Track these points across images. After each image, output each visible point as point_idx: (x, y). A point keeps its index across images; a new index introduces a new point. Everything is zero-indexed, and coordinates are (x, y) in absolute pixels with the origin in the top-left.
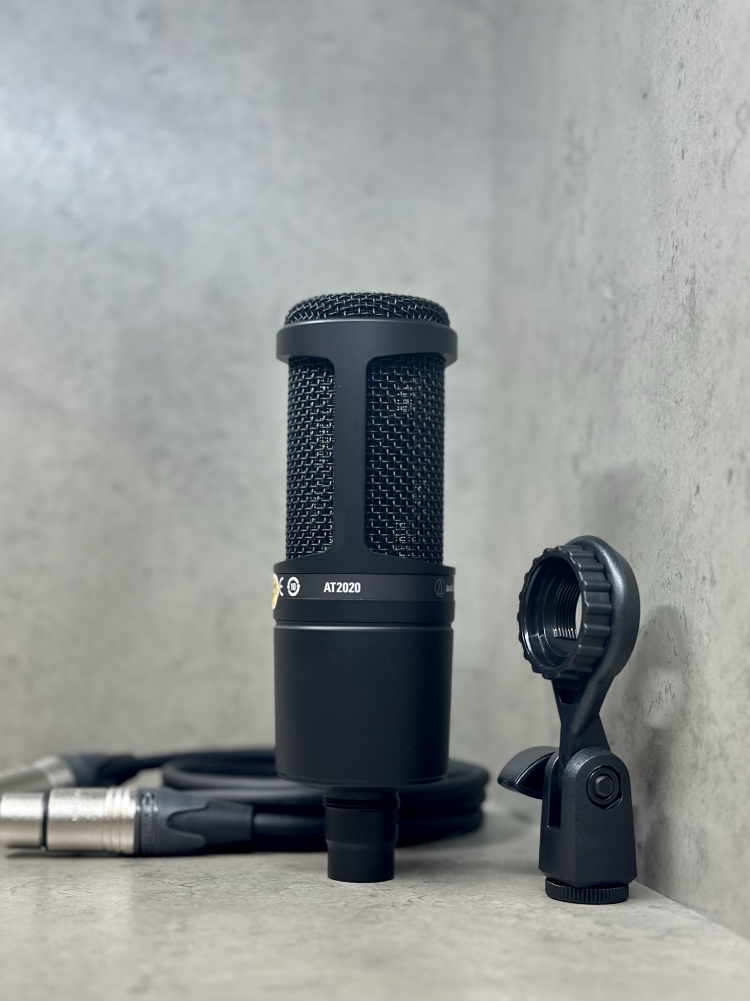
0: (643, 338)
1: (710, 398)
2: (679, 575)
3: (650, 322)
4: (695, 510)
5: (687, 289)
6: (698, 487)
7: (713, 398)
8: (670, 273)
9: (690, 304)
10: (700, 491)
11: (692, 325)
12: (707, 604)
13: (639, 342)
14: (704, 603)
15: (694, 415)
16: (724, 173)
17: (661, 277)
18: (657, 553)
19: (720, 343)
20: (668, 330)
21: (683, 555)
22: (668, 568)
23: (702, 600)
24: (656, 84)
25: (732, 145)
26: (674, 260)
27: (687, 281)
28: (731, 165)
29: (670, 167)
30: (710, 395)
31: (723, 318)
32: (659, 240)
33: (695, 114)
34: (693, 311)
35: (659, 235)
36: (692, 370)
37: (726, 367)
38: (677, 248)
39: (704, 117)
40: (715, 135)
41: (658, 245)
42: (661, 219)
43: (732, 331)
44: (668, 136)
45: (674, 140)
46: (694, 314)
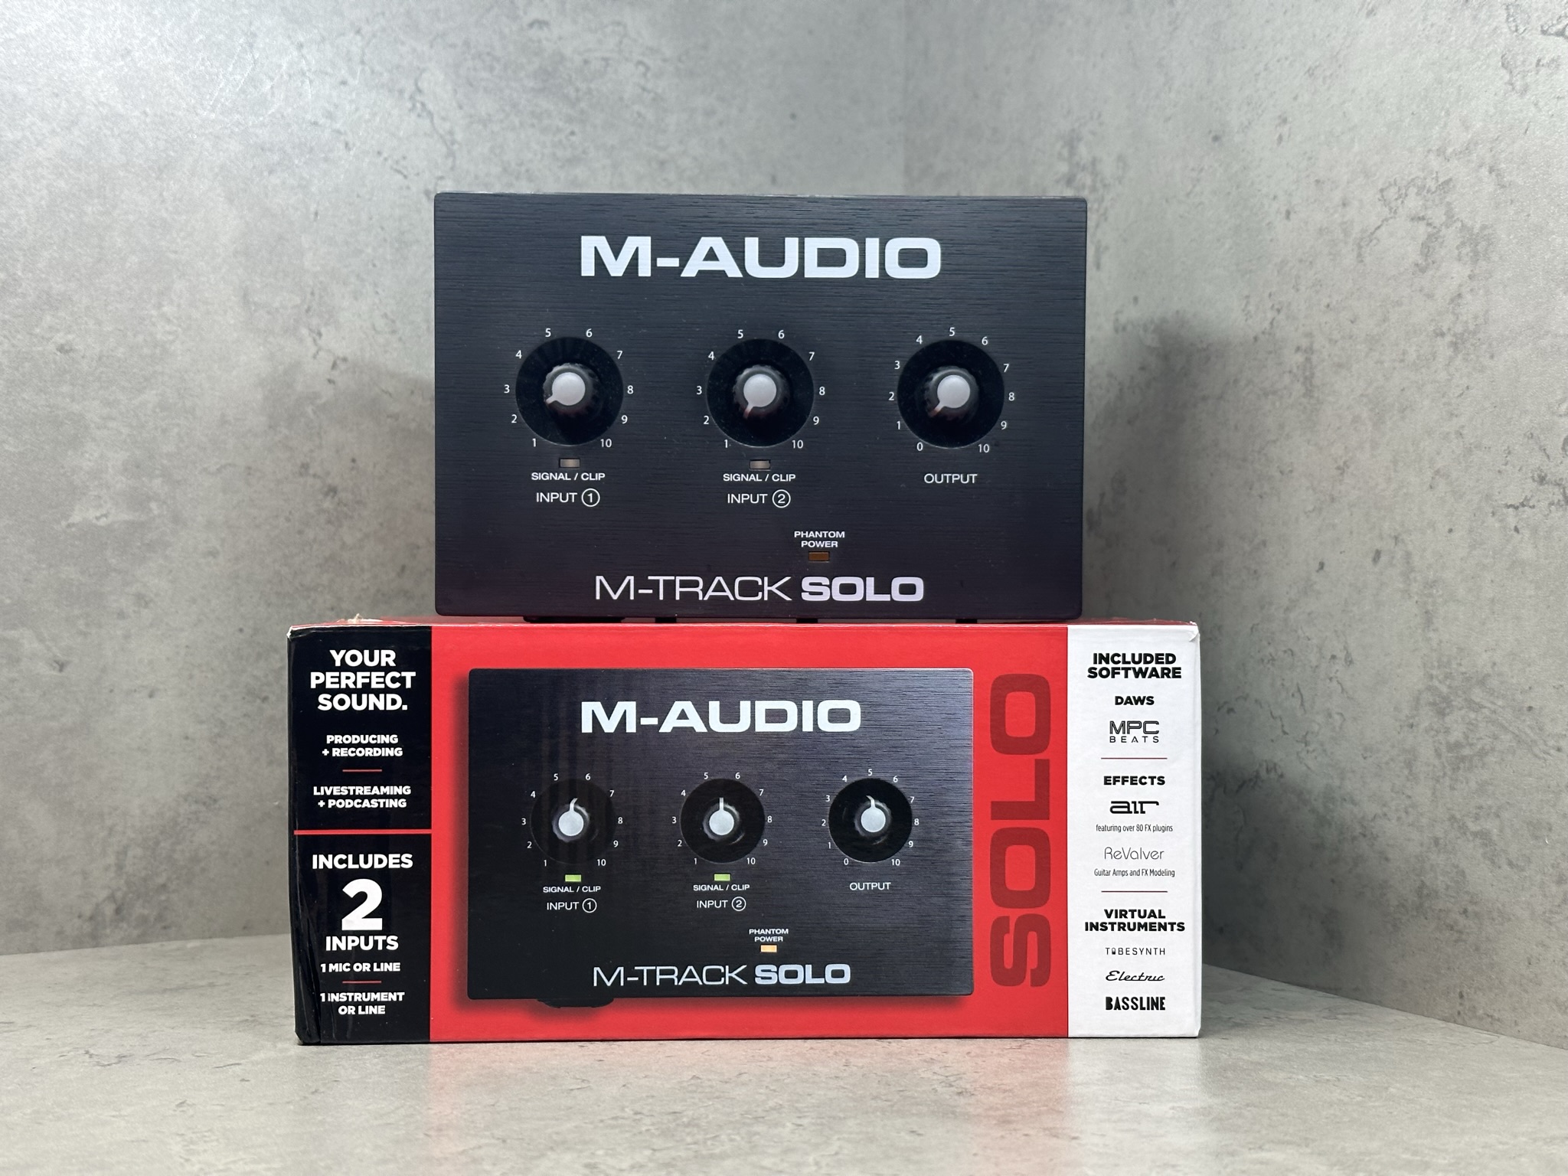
1: (1342, 474)
2: (1290, 652)
4: (1317, 587)
5: (1299, 358)
6: (1322, 566)
7: (1345, 475)
8: (1267, 336)
9: (1304, 373)
10: (1325, 568)
11: (1308, 393)
12: (1339, 683)
14: (1335, 683)
15: (1314, 490)
16: (1360, 247)
18: (1250, 625)
19: (1356, 419)
20: (1266, 395)
21: (1296, 631)
22: (1269, 644)
23: (1331, 679)
24: (1236, 130)
25: (1374, 221)
26: (1275, 324)
27: (1298, 349)
28: (1371, 241)
29: (1264, 224)
30: (1340, 471)
31: (1362, 395)
32: (1247, 297)
33: (1308, 176)
34: (1308, 380)
35: (1246, 293)
36: (1309, 442)
37: (1367, 446)
38: (1279, 311)
39: (1323, 183)
40: (1344, 205)
41: (1245, 302)
42: (1248, 276)
43: (1377, 411)
44: (1259, 191)
45: (1272, 196)
46: (1311, 385)
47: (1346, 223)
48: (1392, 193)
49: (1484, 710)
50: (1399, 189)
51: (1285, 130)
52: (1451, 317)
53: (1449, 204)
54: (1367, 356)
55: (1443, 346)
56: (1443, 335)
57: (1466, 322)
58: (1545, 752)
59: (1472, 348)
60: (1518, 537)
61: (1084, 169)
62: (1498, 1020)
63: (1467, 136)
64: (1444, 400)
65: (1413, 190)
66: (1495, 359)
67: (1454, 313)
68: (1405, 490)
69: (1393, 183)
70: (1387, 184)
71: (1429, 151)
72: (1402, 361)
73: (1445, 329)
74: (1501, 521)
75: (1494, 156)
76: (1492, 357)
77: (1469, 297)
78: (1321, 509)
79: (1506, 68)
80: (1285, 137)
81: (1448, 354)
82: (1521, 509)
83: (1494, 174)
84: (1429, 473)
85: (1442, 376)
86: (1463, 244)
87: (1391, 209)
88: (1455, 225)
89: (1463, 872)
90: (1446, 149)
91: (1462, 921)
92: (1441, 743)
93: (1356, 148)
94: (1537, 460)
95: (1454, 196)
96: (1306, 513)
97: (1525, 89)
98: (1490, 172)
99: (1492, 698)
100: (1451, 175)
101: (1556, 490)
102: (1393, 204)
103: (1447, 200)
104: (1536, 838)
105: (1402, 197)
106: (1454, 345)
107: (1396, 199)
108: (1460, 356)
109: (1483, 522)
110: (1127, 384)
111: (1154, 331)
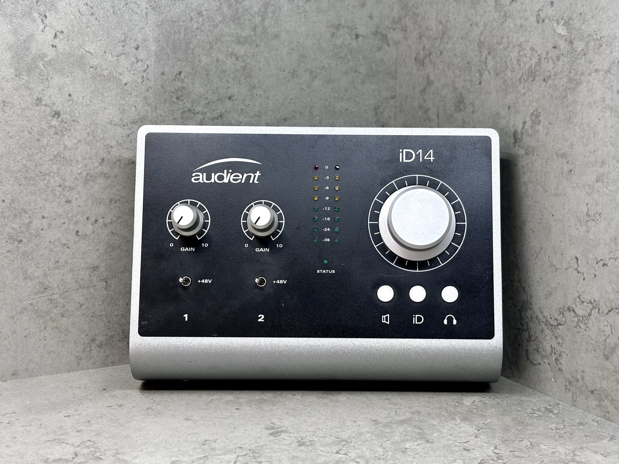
110: (544, 56)
111: (564, 24)
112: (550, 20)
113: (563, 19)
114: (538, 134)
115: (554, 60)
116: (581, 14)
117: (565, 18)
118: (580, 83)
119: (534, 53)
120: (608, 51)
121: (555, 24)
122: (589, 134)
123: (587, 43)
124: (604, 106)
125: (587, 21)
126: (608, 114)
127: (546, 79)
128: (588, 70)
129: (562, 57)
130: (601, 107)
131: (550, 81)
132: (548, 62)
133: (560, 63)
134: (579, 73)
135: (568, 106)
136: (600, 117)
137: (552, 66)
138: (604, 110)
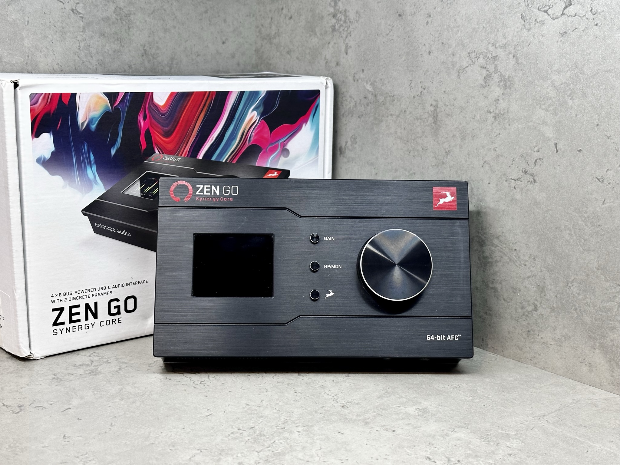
0: (398, 116)
1: (448, 154)
3: (403, 111)
5: (432, 108)
8: (419, 97)
9: (434, 115)
11: (435, 122)
13: (394, 117)
15: (436, 158)
16: (459, 73)
17: (412, 96)
19: (454, 136)
20: (417, 119)
24: (409, 14)
25: (465, 64)
26: (422, 93)
27: (432, 105)
28: (464, 71)
29: (420, 54)
30: (446, 154)
31: (457, 128)
32: (411, 80)
33: (439, 40)
34: (435, 118)
35: (410, 79)
36: (434, 140)
37: (458, 147)
38: (424, 89)
39: (445, 44)
40: (453, 55)
41: (410, 82)
42: (412, 72)
43: (463, 135)
44: (418, 41)
45: (423, 44)
46: (436, 119)
47: (454, 62)
48: (473, 55)
49: (498, 247)
50: (476, 55)
51: (430, 20)
52: (495, 108)
53: (496, 65)
54: (460, 113)
55: (490, 117)
56: (490, 113)
57: (500, 110)
58: (520, 265)
59: (502, 120)
60: (514, 191)
61: (341, 13)
62: (496, 349)
63: (504, 41)
64: (490, 136)
65: (481, 56)
66: (511, 126)
67: (495, 105)
68: (472, 166)
69: (474, 51)
70: (471, 52)
71: (489, 43)
72: (474, 119)
73: (491, 111)
74: (509, 184)
75: (515, 51)
76: (509, 125)
77: (502, 101)
78: (438, 166)
79: (523, 19)
80: (429, 23)
81: (492, 120)
82: (517, 181)
83: (515, 58)
84: (482, 162)
85: (489, 128)
86: (501, 81)
87: (472, 61)
88: (498, 73)
89: (486, 300)
90: (496, 44)
91: (485, 316)
92: (481, 256)
93: (459, 35)
94: (524, 165)
95: (498, 62)
96: (432, 166)
97: (529, 30)
98: (513, 57)
99: (501, 244)
100: (497, 54)
101: (531, 177)
102: (473, 60)
103: (496, 63)
104: (515, 293)
105: (478, 58)
106: (495, 117)
107: (475, 58)
108: (497, 122)
109: (502, 183)
110: (358, 102)
111: (371, 85)
112: (361, 80)
113: (370, 81)
114: (355, 150)
115: (364, 105)
116: (381, 79)
117: (372, 81)
118: (382, 121)
119: (352, 100)
120: (398, 104)
121: (365, 84)
122: (388, 152)
123: (385, 98)
124: (396, 136)
125: (385, 85)
126: (399, 141)
127: (360, 117)
128: (386, 114)
129: (370, 105)
130: (394, 137)
131: (363, 118)
132: (361, 106)
133: (369, 108)
134: (381, 115)
135: (374, 134)
136: (394, 143)
137: (364, 109)
138: (396, 139)
